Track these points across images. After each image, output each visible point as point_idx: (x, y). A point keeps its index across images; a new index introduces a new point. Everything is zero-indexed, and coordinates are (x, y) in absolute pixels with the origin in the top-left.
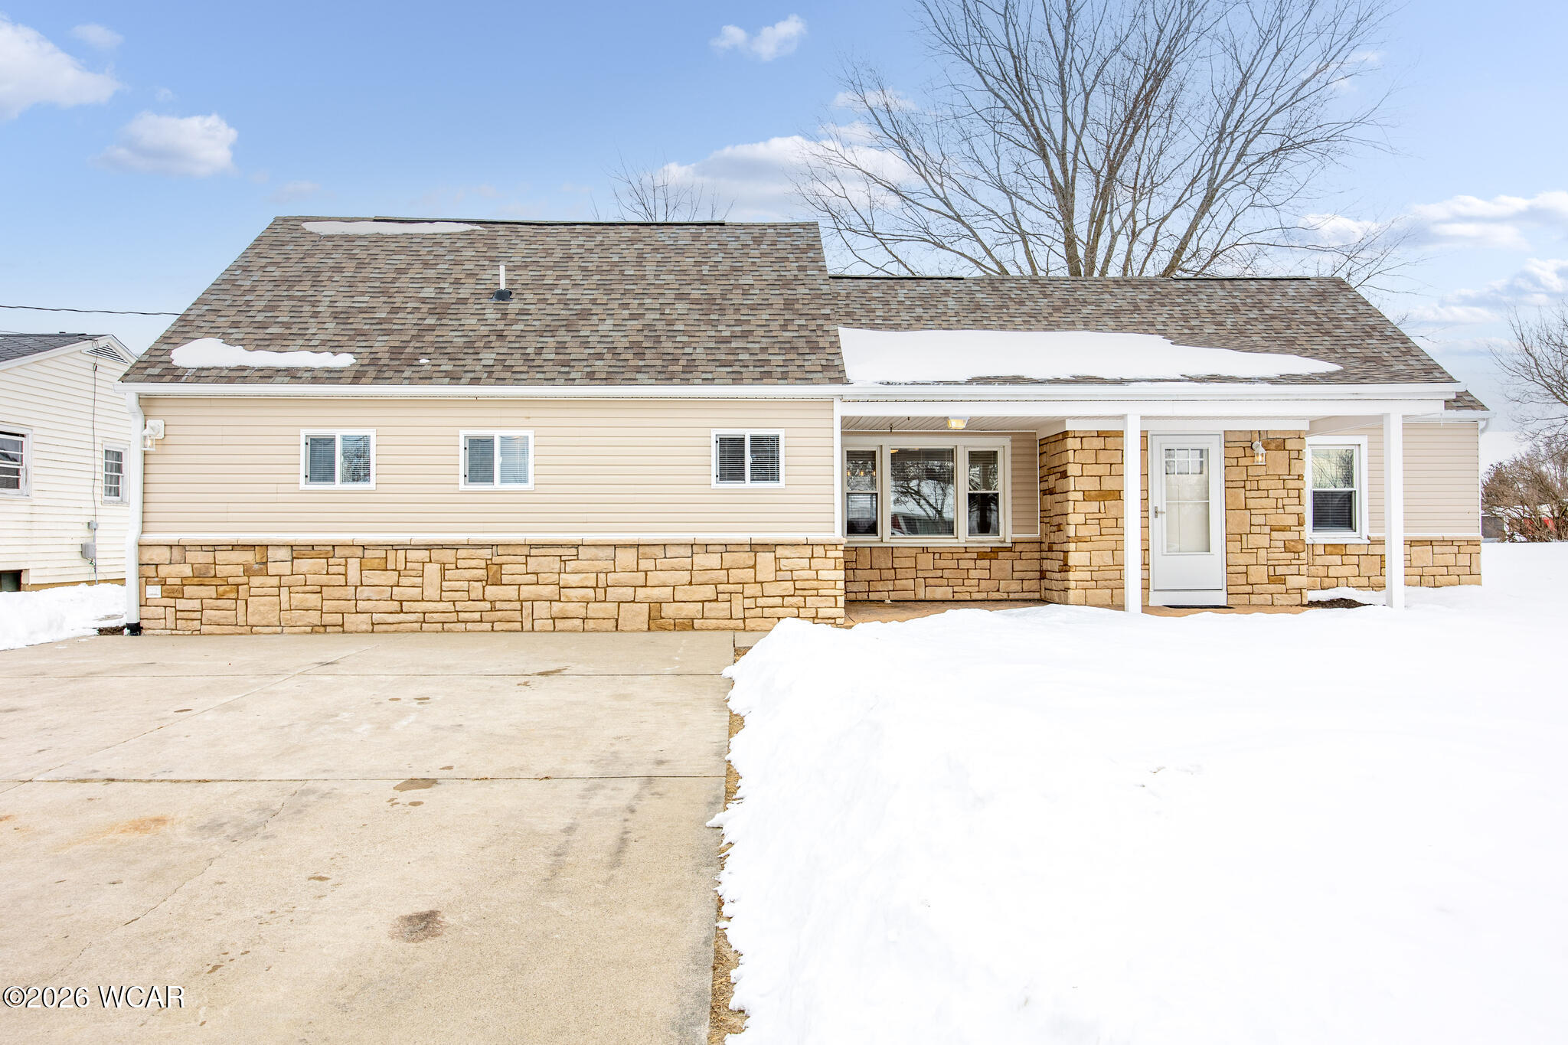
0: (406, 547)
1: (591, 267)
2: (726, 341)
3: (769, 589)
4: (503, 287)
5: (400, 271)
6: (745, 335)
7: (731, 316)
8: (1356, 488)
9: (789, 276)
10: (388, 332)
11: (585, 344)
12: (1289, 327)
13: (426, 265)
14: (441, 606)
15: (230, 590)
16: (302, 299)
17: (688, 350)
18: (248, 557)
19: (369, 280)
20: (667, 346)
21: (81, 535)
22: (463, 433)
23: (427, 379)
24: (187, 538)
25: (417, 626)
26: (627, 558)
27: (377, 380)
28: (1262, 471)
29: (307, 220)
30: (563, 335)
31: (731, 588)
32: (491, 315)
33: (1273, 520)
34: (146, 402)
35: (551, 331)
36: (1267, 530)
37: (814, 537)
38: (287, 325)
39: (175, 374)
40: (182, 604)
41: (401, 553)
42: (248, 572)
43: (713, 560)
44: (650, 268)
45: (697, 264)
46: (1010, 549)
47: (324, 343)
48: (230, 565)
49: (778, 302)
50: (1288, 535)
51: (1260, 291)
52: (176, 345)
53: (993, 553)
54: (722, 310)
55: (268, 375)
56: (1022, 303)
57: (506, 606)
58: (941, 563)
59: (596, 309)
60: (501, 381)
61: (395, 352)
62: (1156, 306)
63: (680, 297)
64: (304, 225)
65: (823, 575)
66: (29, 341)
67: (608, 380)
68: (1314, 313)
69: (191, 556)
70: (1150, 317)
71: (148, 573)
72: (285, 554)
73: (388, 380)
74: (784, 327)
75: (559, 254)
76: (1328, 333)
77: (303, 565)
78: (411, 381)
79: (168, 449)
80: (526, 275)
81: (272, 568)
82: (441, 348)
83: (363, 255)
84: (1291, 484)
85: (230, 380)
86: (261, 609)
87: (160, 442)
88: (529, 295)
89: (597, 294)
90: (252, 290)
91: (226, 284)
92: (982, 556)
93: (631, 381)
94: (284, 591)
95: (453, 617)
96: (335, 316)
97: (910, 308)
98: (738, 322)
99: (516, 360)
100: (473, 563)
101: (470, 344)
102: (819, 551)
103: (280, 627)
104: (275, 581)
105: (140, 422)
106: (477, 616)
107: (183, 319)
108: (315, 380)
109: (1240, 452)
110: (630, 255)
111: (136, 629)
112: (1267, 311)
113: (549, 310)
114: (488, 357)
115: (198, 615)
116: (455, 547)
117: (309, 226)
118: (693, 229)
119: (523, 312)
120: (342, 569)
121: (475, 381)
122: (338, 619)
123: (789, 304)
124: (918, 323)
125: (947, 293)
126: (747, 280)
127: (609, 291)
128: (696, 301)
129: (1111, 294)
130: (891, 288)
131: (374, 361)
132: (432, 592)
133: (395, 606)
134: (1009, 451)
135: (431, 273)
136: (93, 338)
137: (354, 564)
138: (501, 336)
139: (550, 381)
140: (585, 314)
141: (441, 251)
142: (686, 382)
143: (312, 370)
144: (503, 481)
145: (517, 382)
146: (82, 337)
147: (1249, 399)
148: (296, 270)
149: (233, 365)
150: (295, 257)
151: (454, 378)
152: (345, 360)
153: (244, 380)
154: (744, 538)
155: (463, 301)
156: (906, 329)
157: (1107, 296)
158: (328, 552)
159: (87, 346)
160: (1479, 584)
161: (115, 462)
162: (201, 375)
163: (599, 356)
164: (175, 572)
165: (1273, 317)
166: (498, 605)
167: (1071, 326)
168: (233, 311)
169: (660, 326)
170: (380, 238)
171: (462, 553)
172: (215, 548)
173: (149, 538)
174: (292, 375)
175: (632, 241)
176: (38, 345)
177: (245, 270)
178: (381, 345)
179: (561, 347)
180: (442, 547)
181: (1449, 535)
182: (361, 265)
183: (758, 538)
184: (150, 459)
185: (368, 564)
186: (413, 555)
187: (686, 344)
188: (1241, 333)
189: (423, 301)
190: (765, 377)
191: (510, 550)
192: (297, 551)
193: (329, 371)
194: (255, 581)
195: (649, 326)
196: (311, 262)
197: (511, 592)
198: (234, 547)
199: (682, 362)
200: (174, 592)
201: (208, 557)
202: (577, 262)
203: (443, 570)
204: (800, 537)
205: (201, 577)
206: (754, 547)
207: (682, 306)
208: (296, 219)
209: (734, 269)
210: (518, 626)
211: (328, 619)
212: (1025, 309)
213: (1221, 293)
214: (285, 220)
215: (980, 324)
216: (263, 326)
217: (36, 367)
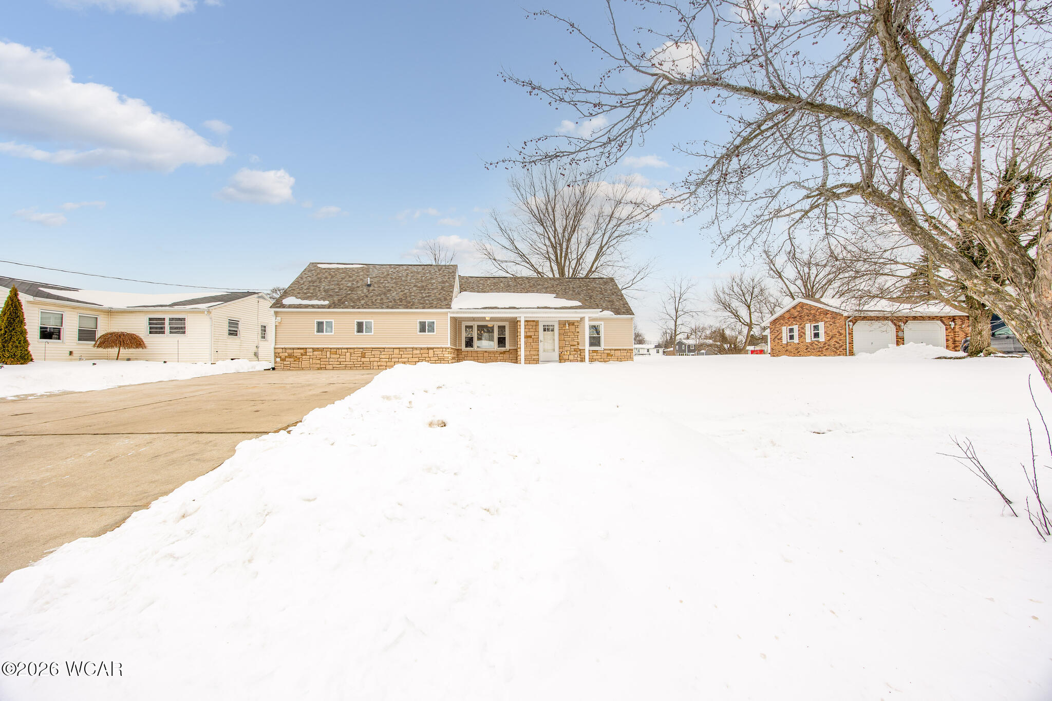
0: (341, 349)
1: (393, 277)
2: (424, 298)
3: (432, 359)
4: (369, 283)
5: (343, 279)
6: (429, 296)
7: (427, 291)
8: (600, 336)
9: (445, 280)
10: (338, 295)
11: (388, 299)
12: (592, 292)
13: (350, 277)
14: (350, 363)
15: (297, 359)
16: (316, 286)
17: (414, 300)
18: (302, 351)
19: (334, 281)
20: (409, 299)
21: (255, 349)
22: (356, 321)
23: (347, 307)
24: (286, 346)
25: (344, 368)
26: (396, 351)
27: (334, 308)
28: (568, 331)
29: (319, 263)
30: (383, 296)
31: (423, 358)
32: (365, 291)
33: (571, 343)
34: (276, 313)
35: (380, 295)
36: (569, 346)
37: (443, 346)
38: (312, 293)
39: (283, 306)
40: (285, 363)
41: (340, 350)
42: (302, 355)
43: (418, 352)
44: (409, 278)
45: (422, 277)
46: (508, 352)
47: (321, 298)
48: (297, 353)
49: (440, 287)
50: (575, 347)
51: (589, 282)
52: (284, 299)
53: (504, 352)
54: (425, 290)
55: (307, 306)
56: (521, 285)
57: (366, 363)
58: (490, 355)
59: (393, 289)
60: (365, 308)
61: (339, 300)
62: (559, 286)
63: (415, 286)
64: (318, 265)
65: (445, 355)
66: (239, 294)
67: (392, 308)
68: (601, 288)
69: (287, 351)
70: (556, 289)
71: (277, 355)
72: (311, 350)
73: (337, 308)
74: (439, 294)
75: (386, 274)
76: (602, 294)
77: (316, 353)
78: (343, 308)
79: (282, 325)
80: (376, 280)
81: (308, 354)
82: (351, 300)
83: (333, 274)
84: (575, 334)
85: (297, 308)
86: (305, 364)
87: (280, 323)
88: (376, 286)
89: (394, 285)
90: (303, 284)
91: (297, 282)
92: (501, 353)
93: (398, 308)
94: (311, 359)
95: (353, 366)
96: (325, 291)
97: (490, 286)
98: (428, 293)
99: (369, 303)
100: (358, 353)
101: (359, 299)
102: (444, 350)
103: (310, 368)
104: (309, 357)
105: (275, 318)
106: (359, 365)
107: (285, 292)
108: (319, 308)
109: (562, 326)
110: (404, 274)
111: (274, 369)
112: (589, 288)
113: (380, 289)
114: (363, 302)
115: (289, 365)
116: (354, 349)
117: (319, 265)
118: (423, 267)
119: (373, 290)
120: (325, 354)
121: (359, 308)
122: (324, 366)
123: (442, 288)
124: (491, 290)
125: (501, 282)
126: (434, 281)
127: (397, 284)
128: (419, 287)
129: (548, 282)
130: (486, 280)
131: (334, 303)
132: (348, 360)
133: (339, 363)
134: (508, 326)
135: (351, 279)
136: (257, 293)
137: (328, 353)
138: (367, 296)
139: (377, 308)
140: (390, 290)
141: (354, 273)
142: (411, 308)
143: (318, 305)
144: (366, 332)
145: (369, 308)
146: (254, 293)
147: (550, 313)
148: (315, 278)
149: (298, 304)
150: (315, 274)
151: (353, 307)
152: (327, 303)
153: (301, 308)
154: (425, 346)
155: (358, 287)
156: (487, 292)
157: (546, 283)
158: (322, 350)
159: (256, 296)
160: (633, 361)
161: (264, 328)
162: (290, 306)
163: (391, 302)
164: (283, 355)
165: (589, 289)
166: (364, 363)
167: (533, 292)
168: (298, 290)
169: (408, 294)
170: (338, 269)
171: (355, 350)
172: (293, 349)
173: (277, 346)
174: (313, 306)
175: (406, 270)
176: (242, 296)
177: (302, 278)
178: (336, 299)
179: (382, 299)
180: (351, 348)
181: (624, 348)
182: (332, 277)
183: (429, 346)
184: (277, 327)
185: (332, 353)
186: (343, 350)
187: (413, 299)
188: (579, 294)
189: (348, 287)
190: (431, 307)
191: (368, 349)
192: (314, 350)
193: (322, 305)
194: (304, 357)
195: (405, 294)
196: (319, 276)
197: (368, 360)
198: (298, 349)
199: (411, 303)
200: (283, 360)
201: (292, 351)
202: (390, 276)
203: (351, 354)
204: (439, 346)
205: (290, 356)
206: (428, 349)
207: (414, 288)
208: (315, 263)
209: (431, 278)
210: (369, 368)
211: (322, 366)
212: (522, 287)
213: (578, 282)
214: (313, 263)
215: (508, 291)
216: (306, 294)
217: (241, 302)
